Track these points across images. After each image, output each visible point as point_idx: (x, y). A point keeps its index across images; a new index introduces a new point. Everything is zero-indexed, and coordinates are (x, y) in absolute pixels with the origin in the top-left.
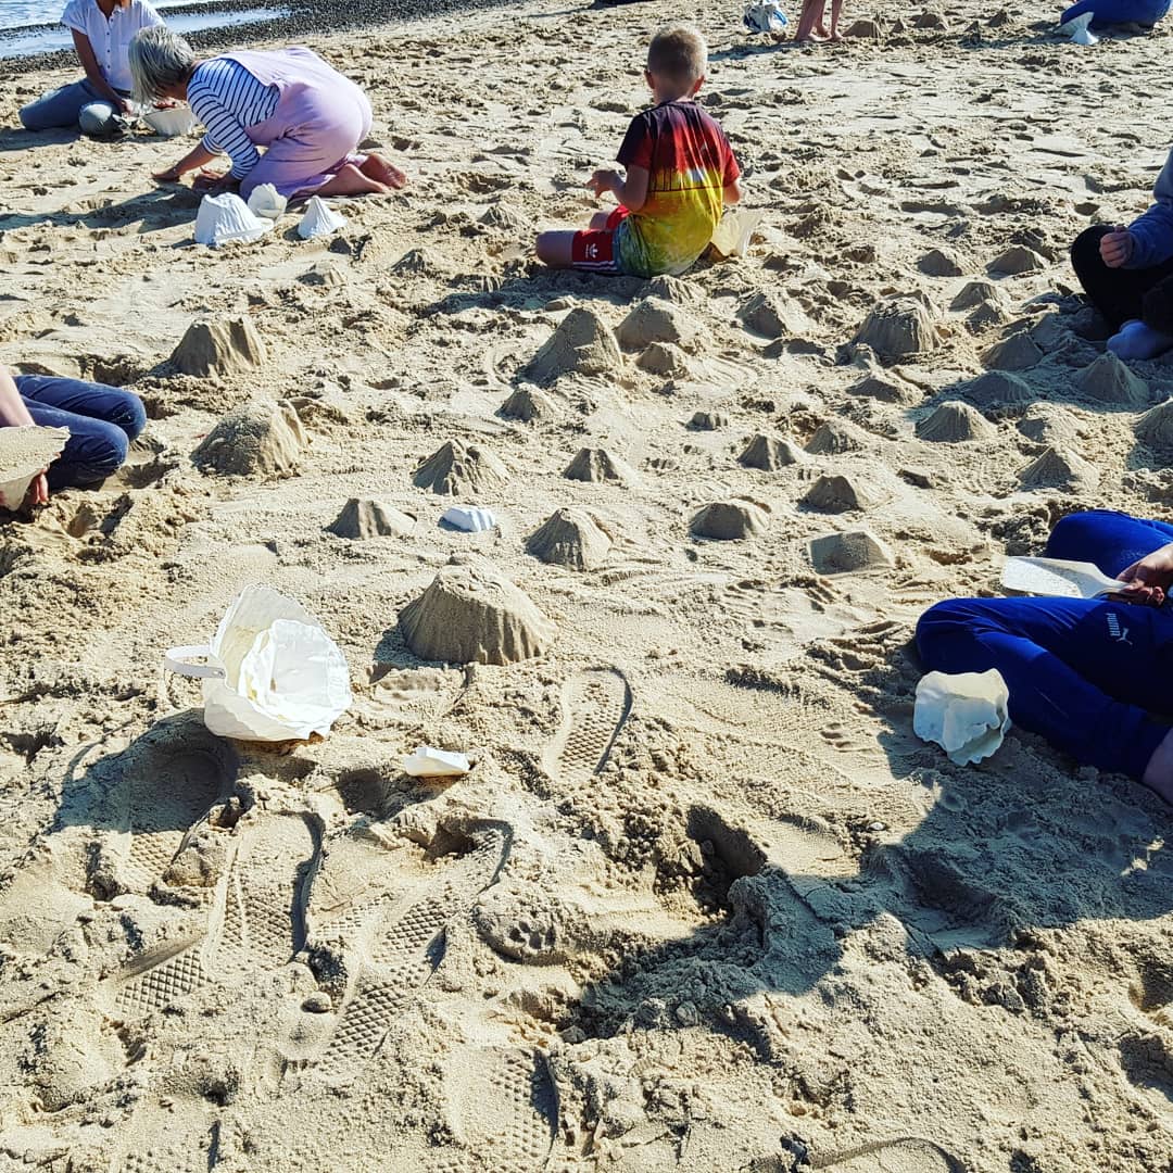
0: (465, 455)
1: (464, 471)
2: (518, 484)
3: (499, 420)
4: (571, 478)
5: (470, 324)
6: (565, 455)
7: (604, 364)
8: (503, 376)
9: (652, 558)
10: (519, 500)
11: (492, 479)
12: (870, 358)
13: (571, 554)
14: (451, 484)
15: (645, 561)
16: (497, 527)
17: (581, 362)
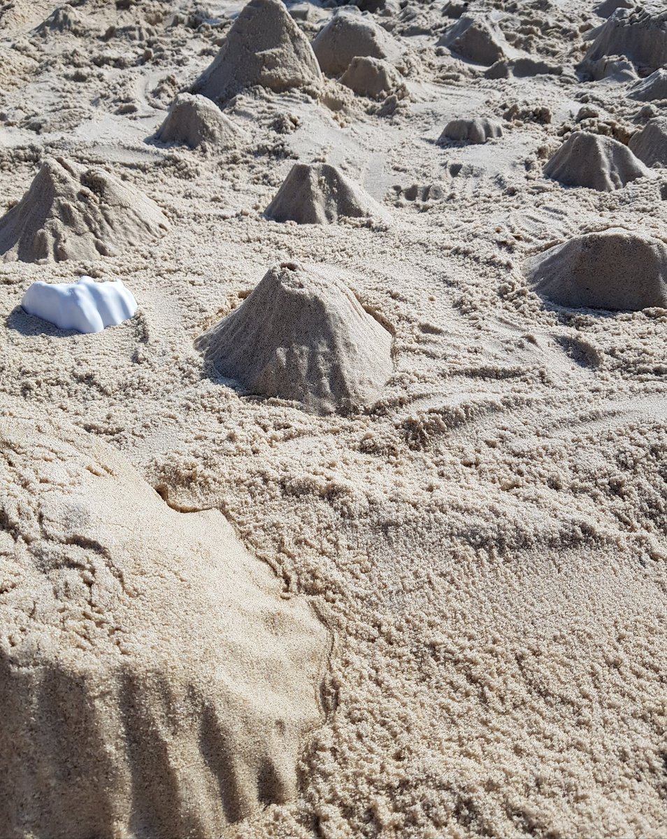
0: (77, 186)
1: (78, 216)
2: (185, 236)
3: (152, 148)
4: (280, 219)
5: (116, 61)
6: (261, 189)
7: (299, 76)
8: (159, 102)
9: (500, 365)
10: (187, 262)
11: (134, 229)
12: (630, 69)
13: (314, 373)
14: (51, 240)
15: (485, 374)
16: (139, 320)
17: (267, 72)
